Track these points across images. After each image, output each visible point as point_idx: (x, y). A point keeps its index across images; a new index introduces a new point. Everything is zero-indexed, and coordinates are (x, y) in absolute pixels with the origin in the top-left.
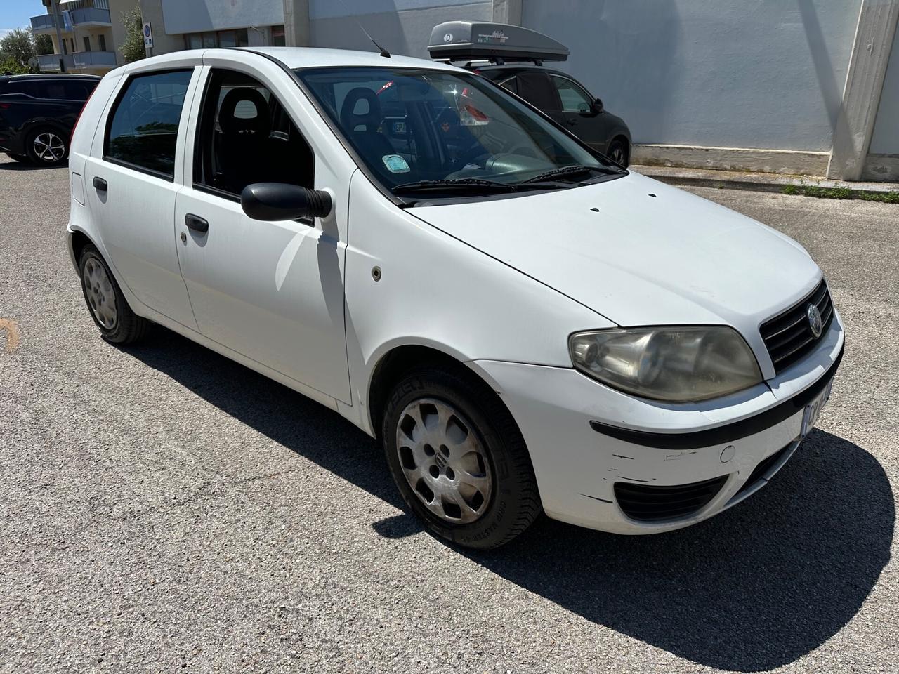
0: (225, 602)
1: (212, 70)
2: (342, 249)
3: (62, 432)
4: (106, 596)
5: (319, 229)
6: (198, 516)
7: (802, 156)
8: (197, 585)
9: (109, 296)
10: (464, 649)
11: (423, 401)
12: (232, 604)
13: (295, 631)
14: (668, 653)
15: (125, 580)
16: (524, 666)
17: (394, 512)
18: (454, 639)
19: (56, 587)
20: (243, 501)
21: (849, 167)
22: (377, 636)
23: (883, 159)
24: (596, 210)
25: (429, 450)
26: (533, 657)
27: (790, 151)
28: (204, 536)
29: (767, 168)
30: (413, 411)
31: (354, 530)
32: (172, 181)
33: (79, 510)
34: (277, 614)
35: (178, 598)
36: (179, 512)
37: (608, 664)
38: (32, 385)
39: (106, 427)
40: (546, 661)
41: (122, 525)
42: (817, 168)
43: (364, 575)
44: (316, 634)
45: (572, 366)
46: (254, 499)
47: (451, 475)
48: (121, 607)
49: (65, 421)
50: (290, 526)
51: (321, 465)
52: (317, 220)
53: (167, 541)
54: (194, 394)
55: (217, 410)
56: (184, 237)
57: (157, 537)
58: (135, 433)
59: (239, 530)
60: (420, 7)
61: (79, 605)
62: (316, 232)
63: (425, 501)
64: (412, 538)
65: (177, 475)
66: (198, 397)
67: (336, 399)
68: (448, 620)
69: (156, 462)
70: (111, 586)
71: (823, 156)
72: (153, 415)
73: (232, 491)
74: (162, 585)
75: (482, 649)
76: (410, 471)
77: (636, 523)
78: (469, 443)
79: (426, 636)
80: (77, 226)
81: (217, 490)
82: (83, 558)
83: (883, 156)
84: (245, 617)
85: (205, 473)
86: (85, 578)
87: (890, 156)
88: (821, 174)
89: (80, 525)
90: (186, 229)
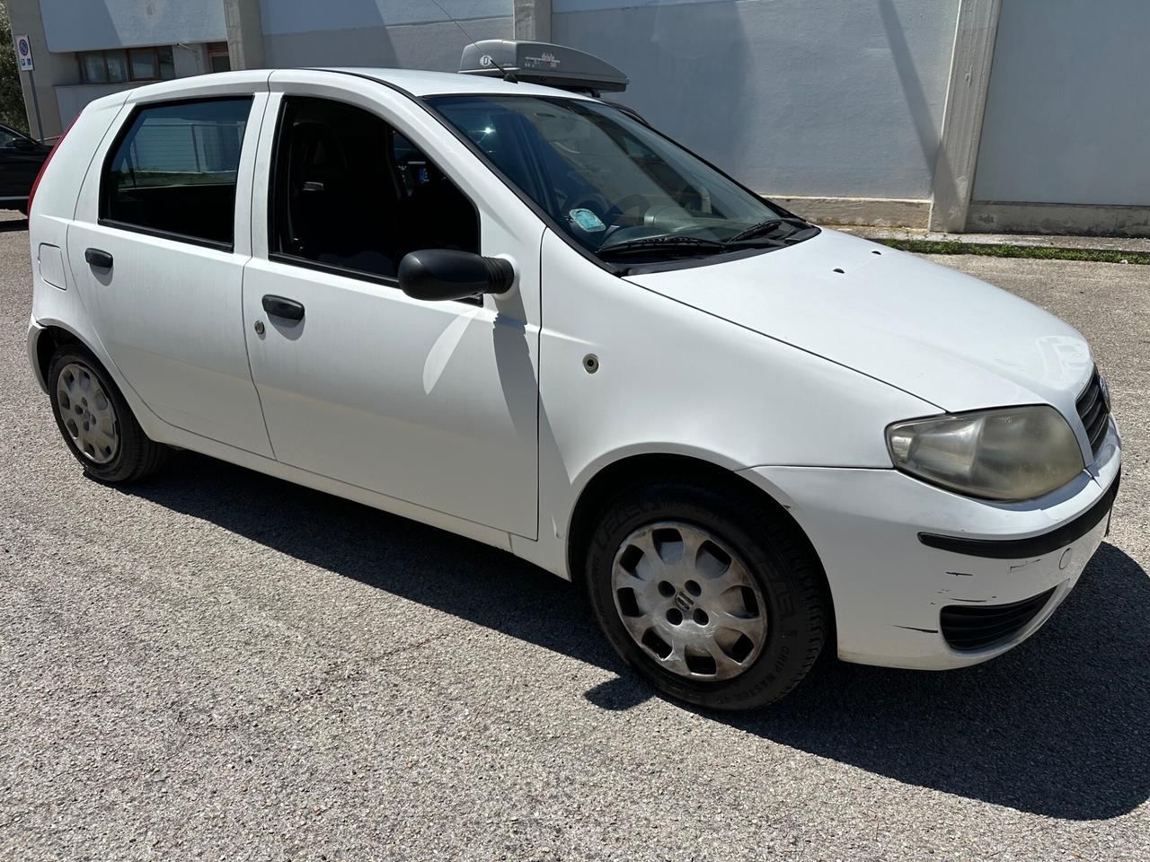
0: (431, 824)
1: (285, 98)
2: (533, 333)
3: (85, 613)
4: (257, 840)
5: (492, 309)
6: (341, 712)
7: (898, 205)
8: (382, 806)
9: (105, 417)
10: (772, 840)
11: (658, 526)
12: (443, 825)
13: (546, 849)
14: (1010, 809)
15: (276, 813)
16: (853, 851)
17: (604, 676)
18: (753, 829)
19: (175, 836)
20: (397, 683)
21: (952, 217)
22: (656, 840)
23: (989, 206)
24: (841, 272)
25: (666, 589)
26: (859, 838)
27: (884, 200)
28: (362, 737)
29: (860, 220)
30: (642, 540)
31: (563, 705)
32: (231, 251)
33: (161, 722)
34: (511, 830)
35: (363, 826)
36: (311, 708)
37: (949, 832)
38: (7, 551)
39: (148, 602)
40: (877, 840)
41: (236, 737)
42: (916, 218)
43: (603, 762)
44: (575, 849)
45: (892, 466)
46: (410, 679)
47: (701, 617)
48: (286, 852)
49: (82, 599)
50: (475, 710)
51: (481, 624)
52: (488, 297)
53: (310, 750)
54: (260, 545)
55: (301, 565)
56: (260, 328)
57: (295, 747)
58: (197, 606)
59: (407, 723)
60: (417, 21)
61: (222, 857)
62: (488, 313)
63: (656, 656)
64: (643, 706)
65: (286, 658)
66: (266, 548)
67: (509, 533)
68: (736, 806)
69: (247, 643)
70: (258, 824)
71: (922, 204)
72: (213, 579)
73: (374, 671)
74: (332, 812)
75: (794, 837)
76: (633, 619)
77: (959, 654)
78: (734, 575)
79: (716, 830)
80: (52, 320)
81: (352, 673)
82: (198, 790)
83: (988, 203)
84: (469, 840)
85: (324, 650)
86: (214, 818)
87: (995, 204)
88: (921, 226)
89: (173, 743)
90: (264, 317)
